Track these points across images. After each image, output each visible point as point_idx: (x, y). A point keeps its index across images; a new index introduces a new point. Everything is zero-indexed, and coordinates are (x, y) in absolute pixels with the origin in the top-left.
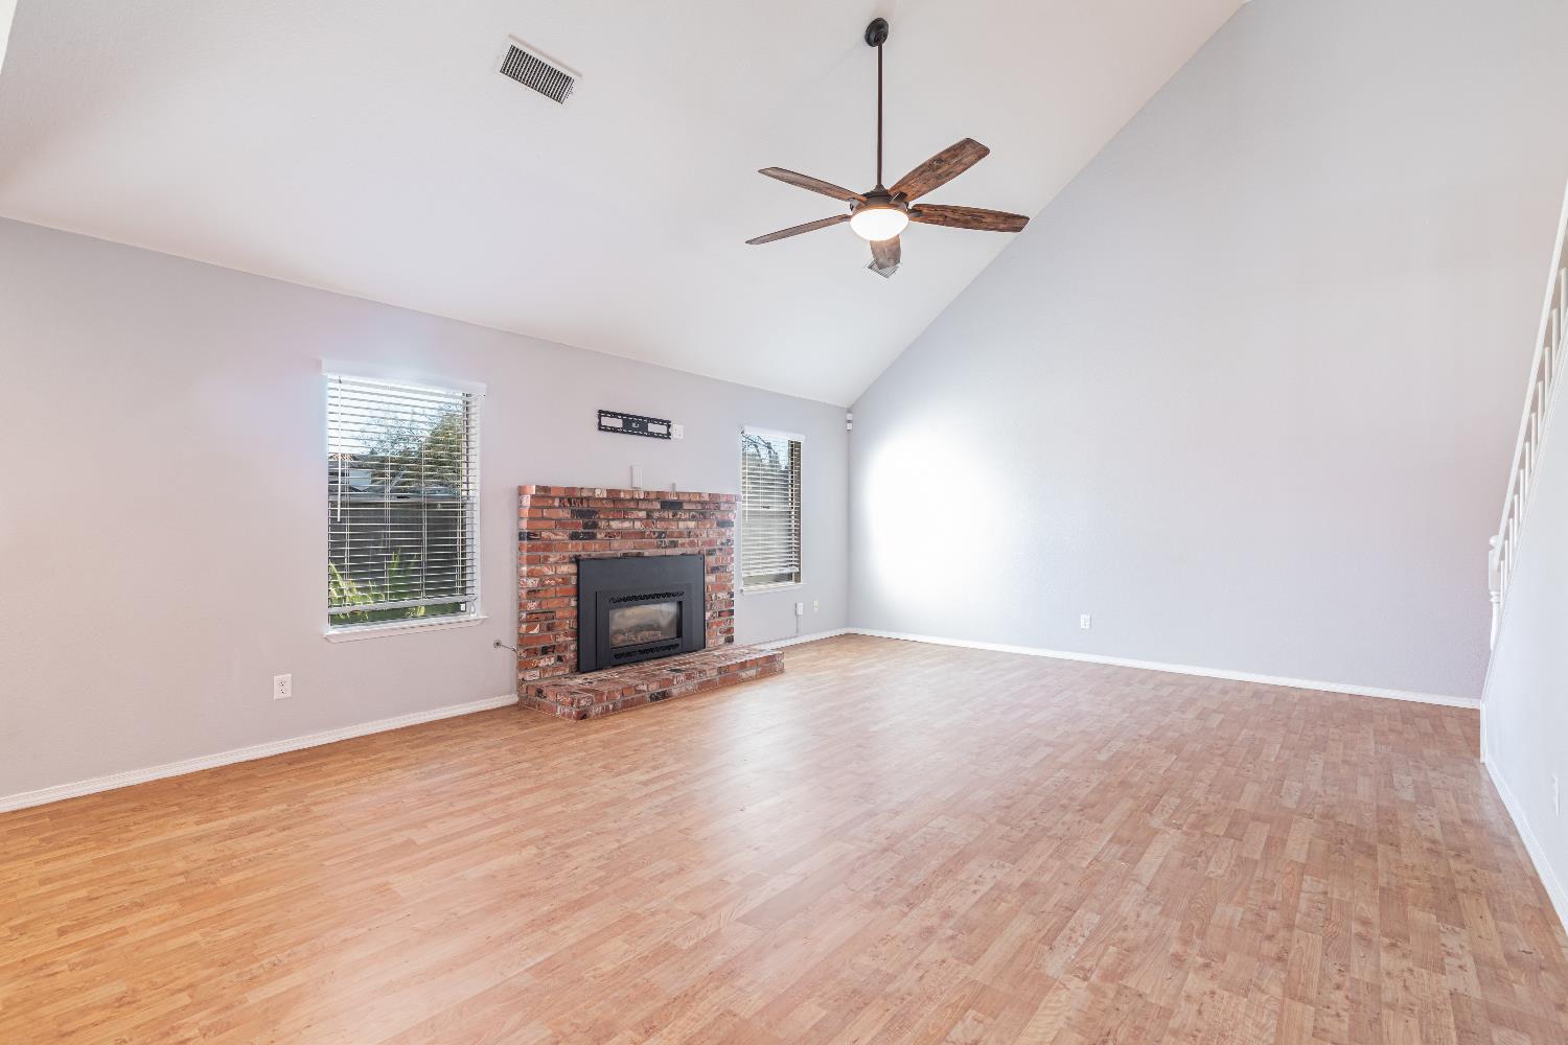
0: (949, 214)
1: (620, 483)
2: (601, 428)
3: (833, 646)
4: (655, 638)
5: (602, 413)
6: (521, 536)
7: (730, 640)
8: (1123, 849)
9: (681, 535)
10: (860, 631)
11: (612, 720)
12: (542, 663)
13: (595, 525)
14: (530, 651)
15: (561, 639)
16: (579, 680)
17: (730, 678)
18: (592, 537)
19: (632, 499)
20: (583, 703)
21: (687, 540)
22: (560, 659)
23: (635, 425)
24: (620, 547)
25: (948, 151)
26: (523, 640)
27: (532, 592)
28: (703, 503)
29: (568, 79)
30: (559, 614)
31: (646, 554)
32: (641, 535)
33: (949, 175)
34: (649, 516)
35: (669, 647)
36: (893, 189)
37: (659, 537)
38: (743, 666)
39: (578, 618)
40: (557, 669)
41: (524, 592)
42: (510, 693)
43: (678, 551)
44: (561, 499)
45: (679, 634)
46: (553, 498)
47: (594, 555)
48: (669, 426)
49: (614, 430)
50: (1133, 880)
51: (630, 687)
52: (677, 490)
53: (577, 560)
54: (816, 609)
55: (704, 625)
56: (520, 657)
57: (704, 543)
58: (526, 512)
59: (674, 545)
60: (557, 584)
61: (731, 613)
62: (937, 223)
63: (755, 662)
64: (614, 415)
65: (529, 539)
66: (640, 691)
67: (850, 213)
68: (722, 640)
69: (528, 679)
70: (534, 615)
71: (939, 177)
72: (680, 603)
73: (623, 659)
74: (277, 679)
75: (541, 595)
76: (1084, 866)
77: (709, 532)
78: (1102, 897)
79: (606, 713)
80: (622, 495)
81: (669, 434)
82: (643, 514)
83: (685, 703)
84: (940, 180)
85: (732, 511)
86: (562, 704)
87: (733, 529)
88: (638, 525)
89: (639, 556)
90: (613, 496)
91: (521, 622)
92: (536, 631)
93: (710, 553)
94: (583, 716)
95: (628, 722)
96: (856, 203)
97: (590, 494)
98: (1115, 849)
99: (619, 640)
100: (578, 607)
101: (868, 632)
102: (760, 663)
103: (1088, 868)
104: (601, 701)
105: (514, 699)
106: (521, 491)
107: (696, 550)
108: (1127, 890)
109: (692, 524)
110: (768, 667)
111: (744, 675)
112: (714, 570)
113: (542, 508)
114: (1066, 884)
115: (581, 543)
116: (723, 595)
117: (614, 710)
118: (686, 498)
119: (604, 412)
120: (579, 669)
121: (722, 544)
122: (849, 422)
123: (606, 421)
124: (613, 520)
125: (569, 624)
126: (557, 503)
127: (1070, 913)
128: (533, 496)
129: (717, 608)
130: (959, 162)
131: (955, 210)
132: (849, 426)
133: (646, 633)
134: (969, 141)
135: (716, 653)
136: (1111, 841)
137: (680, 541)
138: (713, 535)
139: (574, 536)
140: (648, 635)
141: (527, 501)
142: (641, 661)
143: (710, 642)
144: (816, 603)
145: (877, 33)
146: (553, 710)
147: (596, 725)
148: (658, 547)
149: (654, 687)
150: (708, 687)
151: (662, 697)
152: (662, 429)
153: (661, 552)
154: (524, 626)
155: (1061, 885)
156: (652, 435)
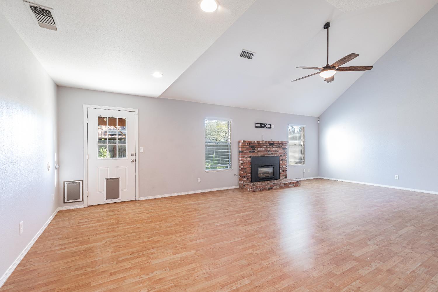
0: (348, 69)
1: (260, 140)
2: (256, 127)
3: (314, 181)
4: (268, 176)
5: (255, 123)
6: (239, 152)
7: (286, 178)
8: (427, 270)
9: (274, 152)
10: (322, 178)
11: (261, 192)
12: (244, 180)
13: (255, 149)
14: (241, 177)
15: (248, 174)
16: (252, 184)
17: (287, 186)
18: (254, 152)
19: (263, 143)
20: (254, 188)
21: (275, 153)
22: (247, 179)
23: (263, 126)
24: (260, 154)
25: (347, 56)
26: (240, 174)
27: (242, 164)
28: (279, 144)
29: (253, 54)
30: (247, 169)
31: (266, 156)
32: (265, 151)
33: (347, 61)
34: (266, 147)
35: (271, 178)
36: (332, 65)
37: (269, 152)
38: (290, 183)
39: (251, 170)
40: (247, 181)
41: (240, 164)
42: (237, 185)
43: (273, 155)
44: (248, 143)
45: (274, 175)
46: (246, 143)
47: (254, 156)
48: (271, 125)
49: (258, 127)
50: (431, 283)
51: (264, 186)
52: (273, 141)
53: (251, 157)
54: (309, 171)
55: (280, 173)
56: (239, 178)
57: (279, 153)
58: (240, 146)
59: (272, 154)
60: (247, 162)
61: (286, 171)
62: (344, 71)
63: (293, 183)
64: (258, 124)
65: (241, 152)
66: (266, 187)
67: (320, 72)
68: (284, 177)
69: (241, 183)
70: (242, 168)
71: (344, 62)
72: (274, 168)
73: (261, 180)
74: (198, 178)
75: (243, 164)
76: (408, 273)
77: (280, 151)
78: (416, 287)
79: (259, 191)
80: (261, 142)
81: (271, 127)
82: (265, 147)
83: (277, 191)
84: (345, 63)
85: (286, 146)
86: (249, 188)
87: (286, 150)
88: (264, 149)
89: (264, 156)
90: (259, 143)
91: (239, 170)
92: (243, 172)
93: (281, 156)
94: (254, 191)
95: (264, 193)
96: (321, 70)
97: (254, 142)
98: (422, 269)
99: (260, 176)
100: (251, 167)
101: (324, 178)
102: (294, 183)
103: (409, 274)
104: (257, 188)
105: (238, 187)
106: (239, 142)
107: (277, 155)
108: (428, 286)
109: (276, 149)
110: (297, 184)
111: (290, 186)
112: (282, 160)
113: (244, 145)
114: (399, 278)
115: (252, 153)
116: (284, 166)
117: (260, 190)
118: (275, 143)
119: (256, 123)
120: (251, 181)
121: (284, 154)
122: (318, 121)
123: (257, 125)
124: (258, 148)
125: (249, 171)
126: (247, 144)
127: (401, 290)
128: (242, 143)
129: (283, 169)
130: (350, 58)
131: (350, 67)
132: (319, 122)
133: (266, 174)
134: (353, 54)
135: (283, 180)
136: (421, 265)
137: (274, 153)
138: (281, 151)
139: (250, 152)
140: (266, 175)
141: (241, 144)
142: (265, 181)
143: (281, 178)
144: (309, 169)
145: (327, 26)
146: (247, 190)
147: (257, 193)
148: (268, 154)
149: (269, 186)
150: (281, 188)
151: (271, 189)
152: (269, 126)
153: (269, 155)
154: (240, 171)
155: (397, 278)
156: (267, 128)
